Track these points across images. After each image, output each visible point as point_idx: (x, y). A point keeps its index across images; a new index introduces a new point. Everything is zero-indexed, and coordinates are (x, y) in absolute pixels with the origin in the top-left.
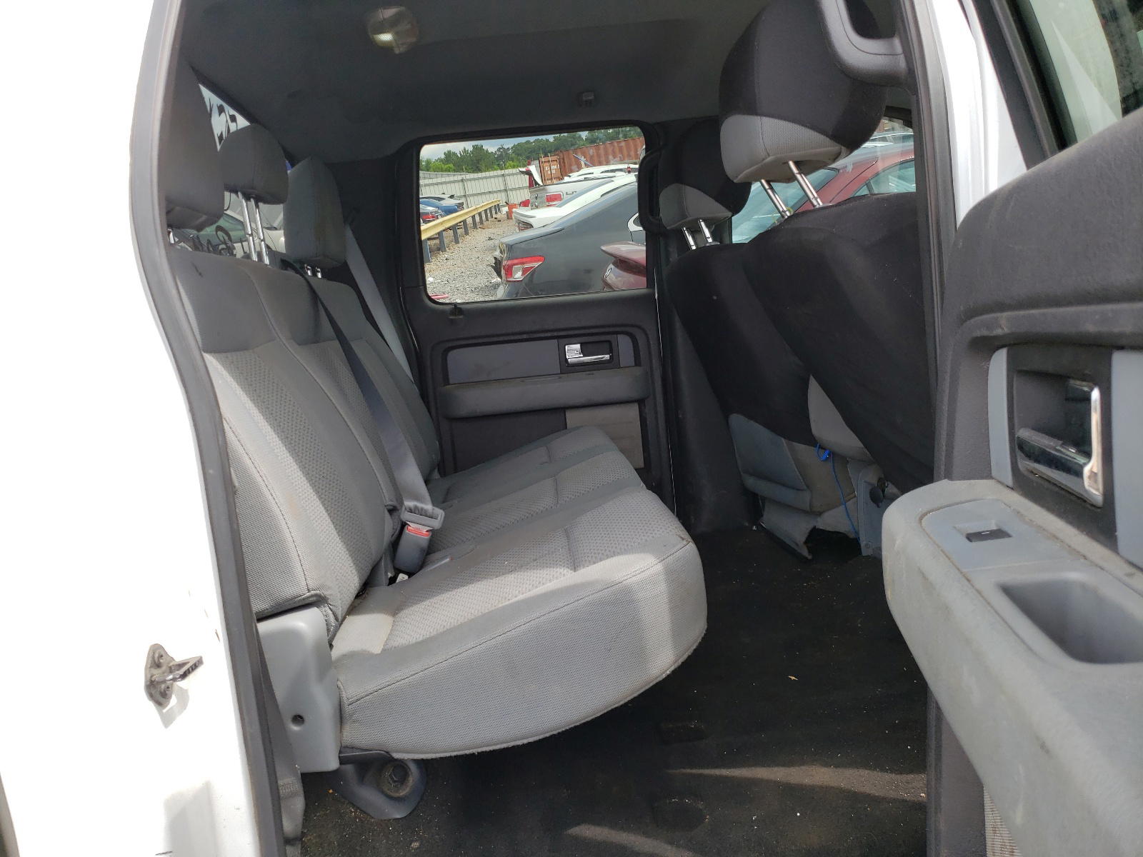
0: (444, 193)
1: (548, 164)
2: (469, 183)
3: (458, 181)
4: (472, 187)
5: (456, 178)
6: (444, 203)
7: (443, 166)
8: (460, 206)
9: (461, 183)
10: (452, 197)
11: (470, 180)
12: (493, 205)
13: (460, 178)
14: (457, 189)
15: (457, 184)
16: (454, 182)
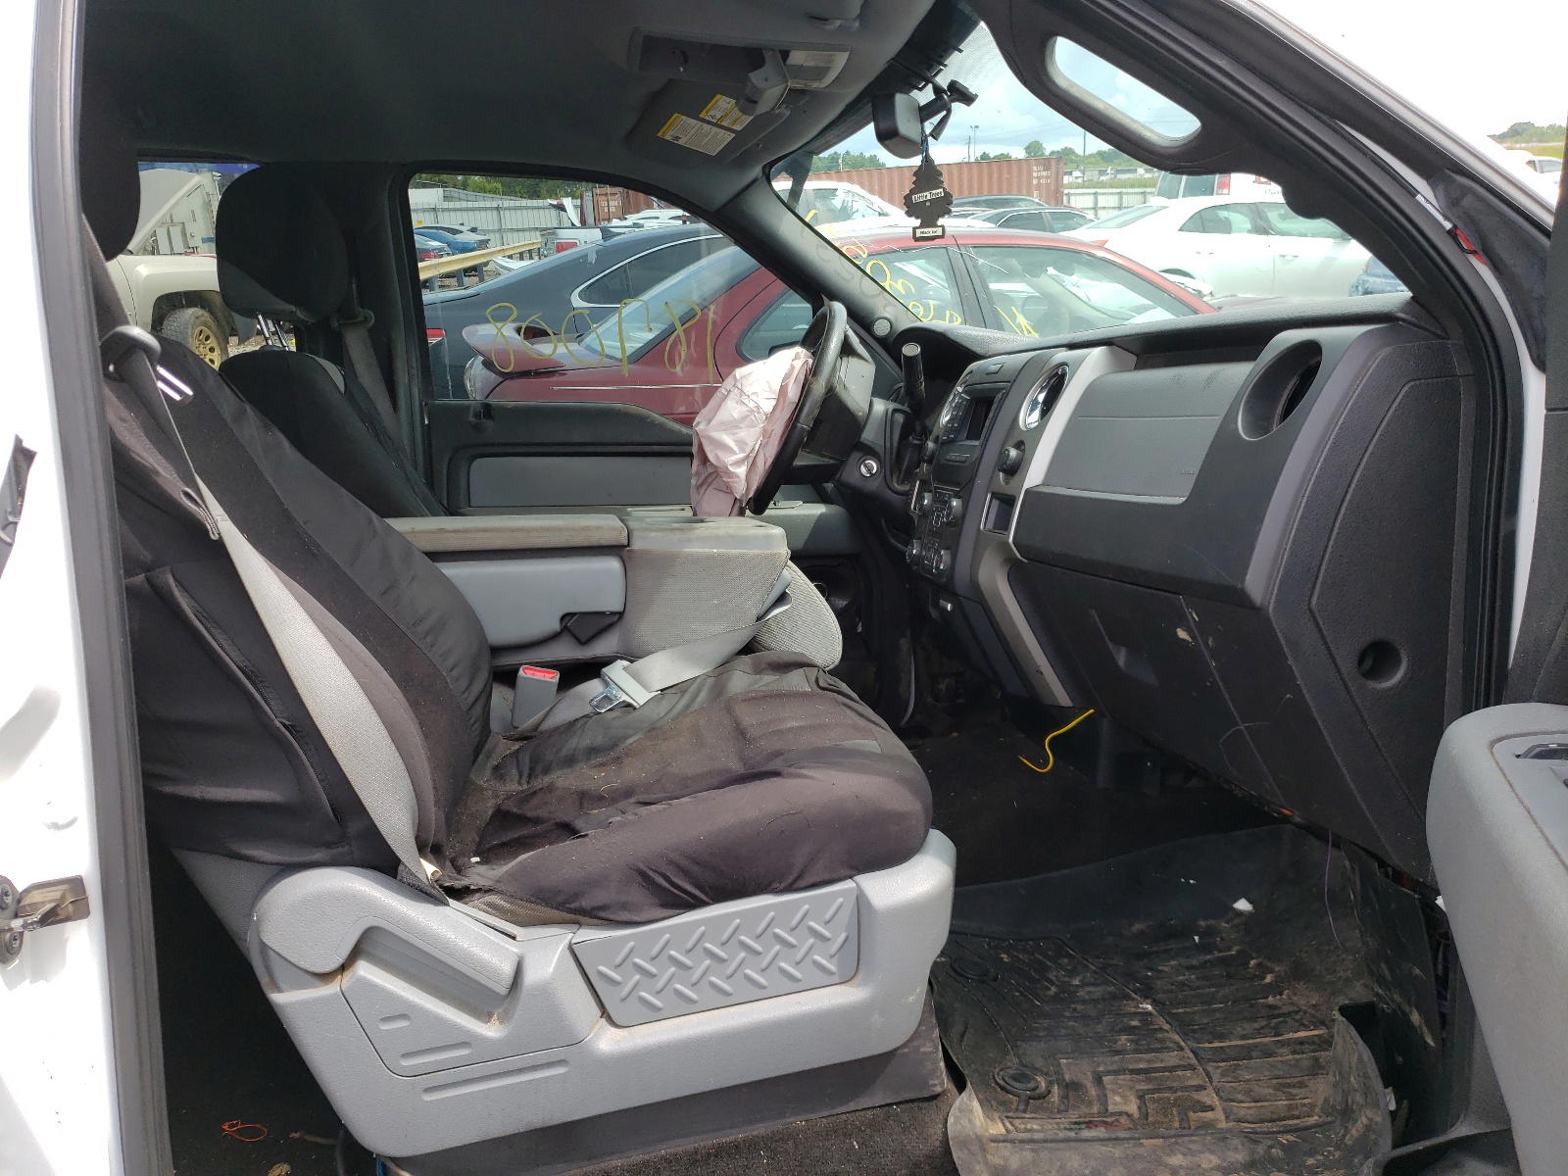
0: (462, 224)
1: (604, 198)
2: (507, 212)
3: (491, 209)
4: (511, 220)
5: (488, 204)
6: (459, 238)
7: (487, 184)
8: (483, 244)
9: (495, 212)
10: (474, 230)
11: (509, 209)
12: (535, 247)
13: (494, 204)
14: (486, 220)
15: (489, 212)
16: (486, 209)
